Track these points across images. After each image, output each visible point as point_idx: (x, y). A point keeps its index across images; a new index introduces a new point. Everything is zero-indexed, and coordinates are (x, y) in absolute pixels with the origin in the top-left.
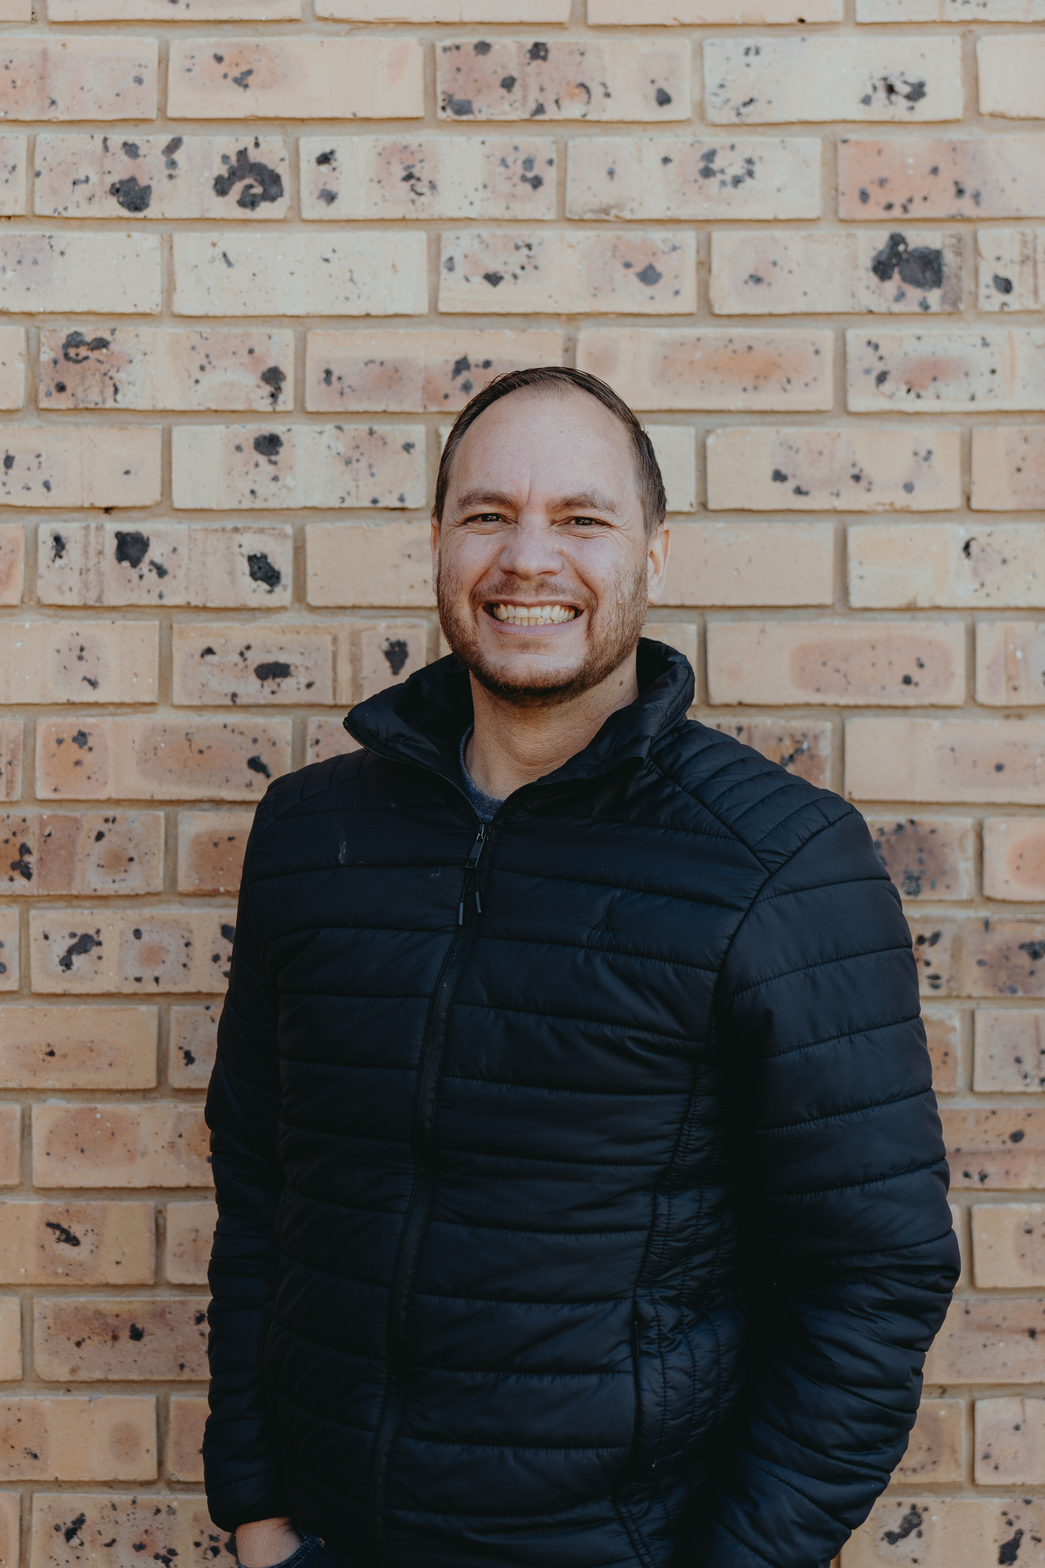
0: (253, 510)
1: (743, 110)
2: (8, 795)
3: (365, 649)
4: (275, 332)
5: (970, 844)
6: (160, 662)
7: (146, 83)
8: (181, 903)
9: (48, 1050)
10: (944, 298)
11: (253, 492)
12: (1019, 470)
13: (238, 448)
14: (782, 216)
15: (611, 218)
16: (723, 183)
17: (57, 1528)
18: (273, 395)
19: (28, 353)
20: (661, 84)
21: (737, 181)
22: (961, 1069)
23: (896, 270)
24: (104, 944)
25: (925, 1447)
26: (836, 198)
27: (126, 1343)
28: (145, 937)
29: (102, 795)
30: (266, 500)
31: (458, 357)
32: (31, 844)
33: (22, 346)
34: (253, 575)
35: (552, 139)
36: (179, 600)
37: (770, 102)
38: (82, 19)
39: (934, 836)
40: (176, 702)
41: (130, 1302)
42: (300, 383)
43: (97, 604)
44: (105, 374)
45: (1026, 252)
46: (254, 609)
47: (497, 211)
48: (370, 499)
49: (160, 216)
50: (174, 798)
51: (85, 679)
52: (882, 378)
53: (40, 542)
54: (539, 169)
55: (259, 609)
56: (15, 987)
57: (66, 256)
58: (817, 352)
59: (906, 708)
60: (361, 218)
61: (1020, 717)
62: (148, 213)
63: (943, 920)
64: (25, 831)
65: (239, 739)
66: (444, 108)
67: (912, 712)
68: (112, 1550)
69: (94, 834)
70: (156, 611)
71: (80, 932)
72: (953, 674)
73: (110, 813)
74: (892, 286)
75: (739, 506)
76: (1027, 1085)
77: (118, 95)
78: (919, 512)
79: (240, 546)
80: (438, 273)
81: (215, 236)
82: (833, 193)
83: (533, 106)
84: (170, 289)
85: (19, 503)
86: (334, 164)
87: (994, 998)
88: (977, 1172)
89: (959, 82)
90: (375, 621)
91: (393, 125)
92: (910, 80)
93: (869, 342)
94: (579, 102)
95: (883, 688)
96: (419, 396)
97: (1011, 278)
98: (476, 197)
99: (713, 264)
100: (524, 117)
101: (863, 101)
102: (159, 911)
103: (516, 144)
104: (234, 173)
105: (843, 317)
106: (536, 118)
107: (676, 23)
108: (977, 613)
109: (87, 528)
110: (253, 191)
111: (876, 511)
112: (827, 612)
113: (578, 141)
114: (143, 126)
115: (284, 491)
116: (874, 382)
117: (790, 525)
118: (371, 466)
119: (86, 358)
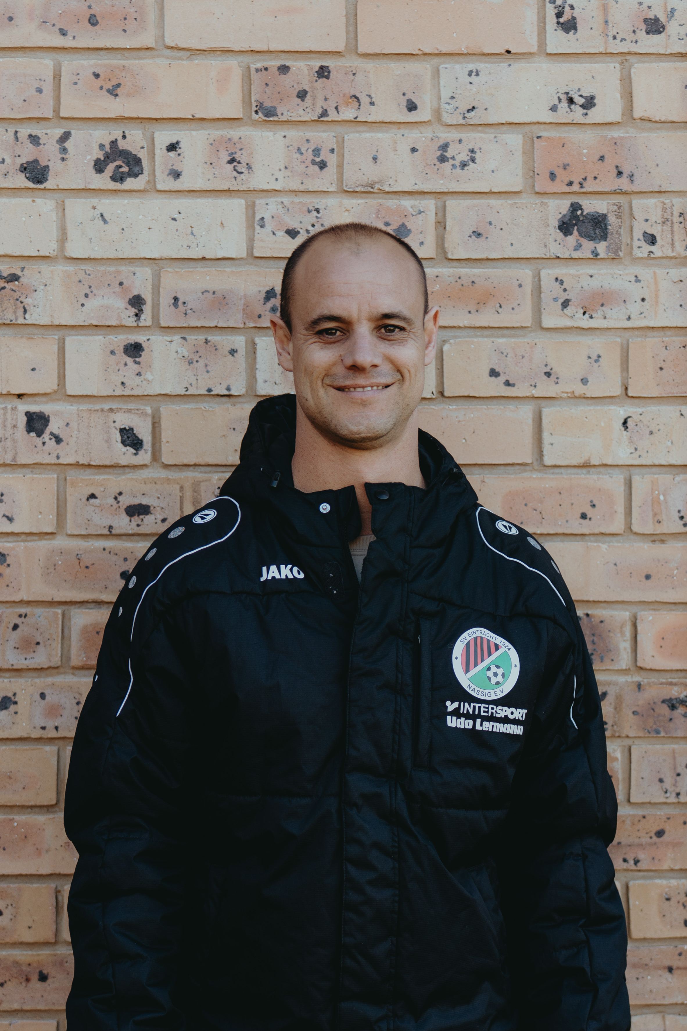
0: (122, 396)
1: (467, 115)
3: (203, 494)
4: (138, 270)
5: (628, 631)
6: (58, 503)
7: (45, 92)
8: (73, 674)
10: (608, 247)
11: (123, 383)
12: (661, 369)
13: (112, 352)
14: (494, 190)
15: (375, 190)
16: (454, 166)
18: (136, 315)
20: (409, 96)
21: (464, 165)
22: (621, 787)
23: (576, 228)
24: (19, 703)
26: (533, 177)
27: (35, 983)
28: (48, 698)
29: (17, 598)
30: (132, 389)
31: (268, 288)
34: (124, 443)
35: (334, 134)
36: (71, 460)
37: (486, 109)
39: (602, 625)
40: (69, 532)
41: (39, 955)
42: (156, 306)
43: (13, 463)
44: (17, 300)
45: (666, 216)
46: (124, 466)
47: (295, 185)
48: (207, 389)
49: (56, 188)
50: (68, 600)
51: (4, 516)
52: (566, 304)
54: (324, 155)
55: (127, 466)
58: (520, 286)
59: (582, 535)
60: (198, 189)
61: (663, 541)
62: (47, 185)
63: (611, 683)
65: (114, 558)
66: (256, 112)
67: (587, 538)
69: (11, 625)
70: (54, 467)
71: (2, 695)
72: (615, 511)
73: (23, 611)
74: (572, 240)
75: (466, 394)
76: (667, 798)
77: (25, 101)
78: (592, 398)
79: (114, 422)
80: (254, 229)
81: (95, 201)
82: (531, 174)
83: (319, 111)
84: (63, 239)
86: (179, 151)
87: (645, 737)
88: (633, 858)
89: (618, 96)
90: (210, 475)
91: (221, 124)
92: (584, 95)
93: (557, 279)
94: (352, 108)
95: (567, 521)
96: (240, 316)
97: (655, 234)
98: (279, 175)
99: (447, 223)
100: (313, 119)
101: (551, 109)
102: (59, 679)
103: (307, 137)
104: (108, 157)
105: (538, 261)
106: (322, 119)
107: (420, 52)
108: (631, 468)
109: (5, 409)
110: (122, 170)
111: (561, 397)
112: (528, 468)
113: (352, 136)
114: (43, 123)
115: (145, 382)
116: (560, 307)
117: (502, 407)
118: (206, 366)
119: (3, 288)
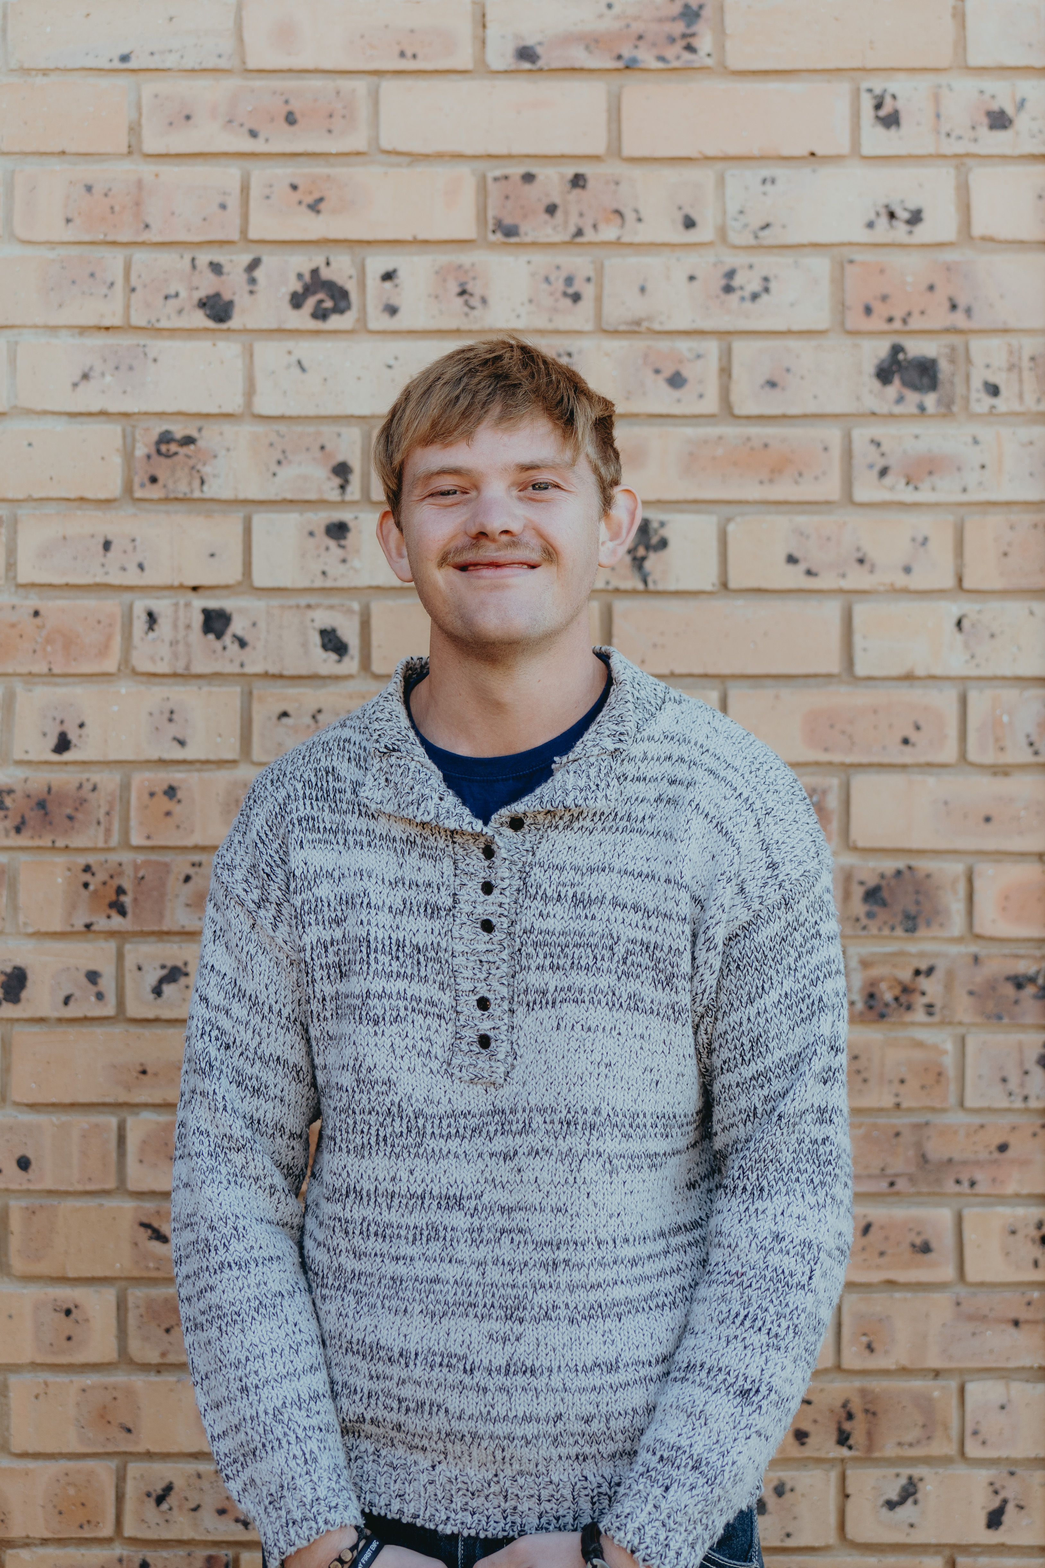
0: (323, 589)
1: (760, 234)
2: (106, 842)
4: (343, 430)
5: (962, 887)
6: (241, 724)
7: (229, 208)
9: (140, 1069)
10: (939, 401)
11: (324, 573)
12: (1005, 554)
13: (311, 534)
14: (795, 328)
15: (643, 328)
16: (743, 299)
17: (149, 1495)
18: (342, 487)
19: (125, 449)
20: (687, 210)
21: (755, 297)
22: (953, 1087)
23: (897, 376)
25: (920, 1423)
26: (843, 312)
29: (190, 842)
30: (335, 580)
32: (127, 885)
33: (119, 443)
34: (325, 647)
35: (590, 259)
36: (258, 669)
37: (784, 227)
38: (173, 152)
39: (929, 880)
40: (254, 759)
42: (366, 476)
43: (186, 672)
44: (193, 468)
45: (1012, 360)
46: (324, 677)
47: (542, 323)
49: (242, 327)
51: (175, 739)
52: (884, 472)
53: (135, 616)
54: (578, 286)
55: (329, 677)
56: (112, 1013)
57: (158, 363)
58: (826, 449)
59: (904, 767)
60: (420, 329)
61: (1006, 774)
62: (231, 324)
63: (937, 955)
64: (121, 874)
66: (494, 232)
67: (909, 769)
68: (197, 1514)
69: (182, 877)
70: (237, 678)
71: (170, 964)
72: (946, 736)
73: (196, 858)
74: (894, 389)
75: (756, 586)
76: (1011, 1102)
77: (205, 219)
78: (917, 592)
79: (313, 621)
81: (290, 344)
82: (840, 307)
83: (572, 229)
84: (250, 392)
85: (117, 582)
86: (396, 281)
87: (982, 1024)
88: (967, 1179)
89: (953, 208)
91: (450, 247)
92: (909, 207)
93: (872, 440)
94: (614, 226)
95: (884, 748)
97: (999, 383)
98: (522, 311)
99: (734, 371)
100: (565, 240)
101: (867, 226)
103: (558, 263)
104: (308, 289)
105: (849, 418)
106: (576, 240)
107: (701, 156)
108: (968, 681)
109: (176, 605)
110: (325, 305)
111: (878, 591)
112: (835, 680)
113: (614, 261)
114: (227, 247)
115: (351, 572)
116: (877, 476)
117: (802, 603)
119: (176, 454)
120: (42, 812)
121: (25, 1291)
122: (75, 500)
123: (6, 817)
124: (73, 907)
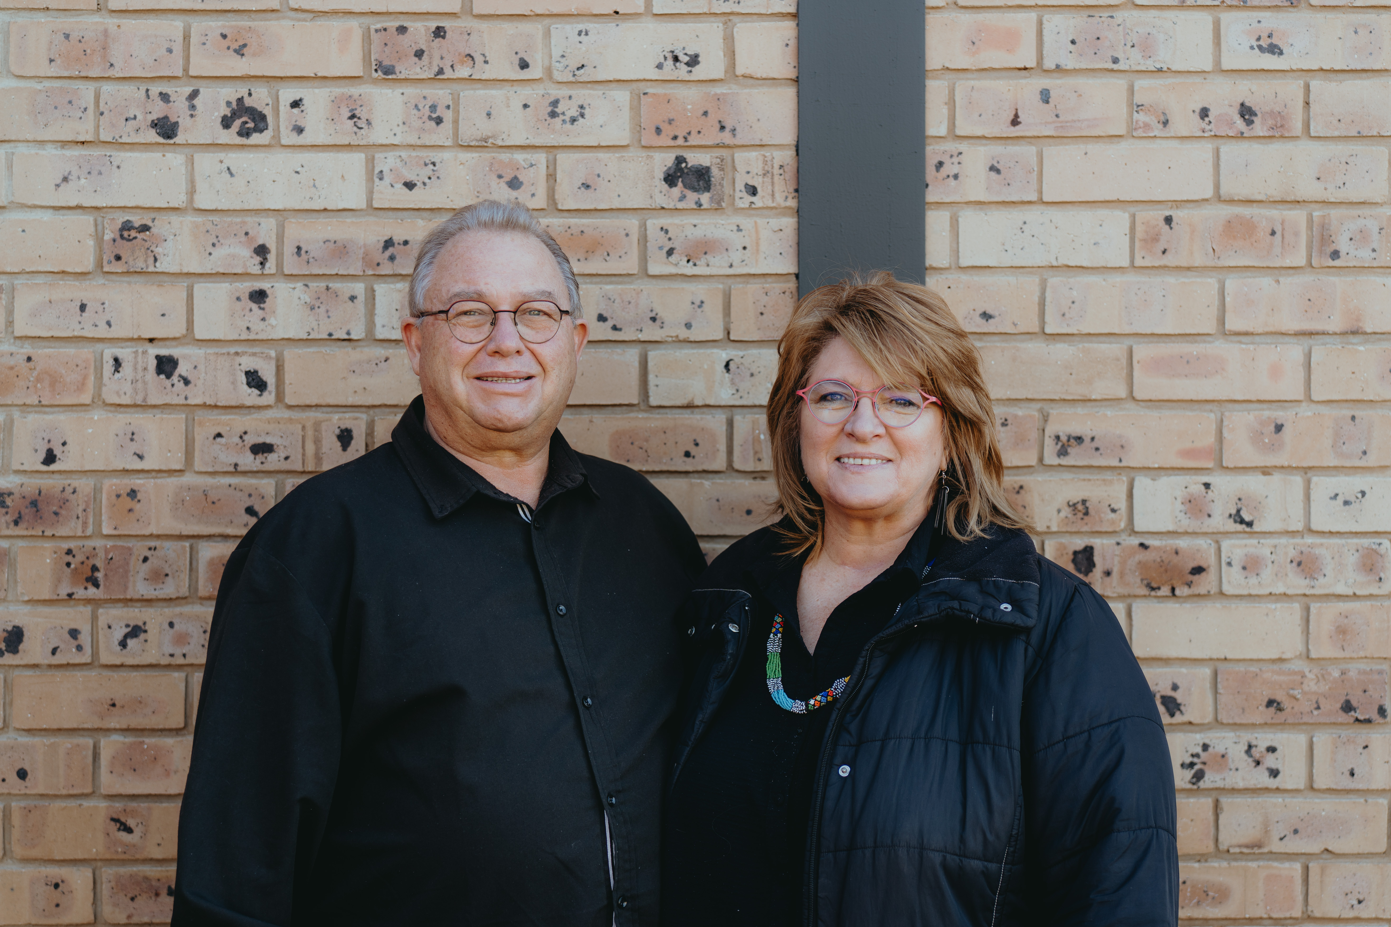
0: (248, 340)
1: (577, 73)
2: (83, 532)
3: (324, 433)
4: (263, 220)
6: (186, 442)
7: (174, 52)
8: (201, 604)
9: (111, 702)
10: (711, 198)
11: (248, 328)
12: (762, 314)
13: (238, 299)
14: (603, 144)
15: (489, 144)
16: (564, 121)
18: (261, 263)
19: (97, 234)
20: (522, 55)
21: (573, 120)
23: (680, 180)
24: (149, 632)
26: (639, 132)
27: (165, 898)
28: (177, 627)
29: (147, 532)
30: (257, 333)
31: (386, 238)
32: (99, 564)
33: (92, 229)
34: (249, 384)
35: (449, 91)
36: (198, 401)
37: (595, 67)
38: (131, 9)
40: (197, 469)
41: (167, 871)
42: (280, 255)
43: (143, 404)
44: (148, 249)
45: (766, 168)
46: (249, 407)
47: (413, 140)
48: (327, 333)
49: (185, 142)
50: (195, 534)
51: (135, 454)
52: (670, 252)
53: (104, 362)
54: (440, 112)
55: (253, 407)
56: (89, 660)
57: (121, 169)
58: (627, 235)
59: (687, 473)
60: (320, 144)
61: (763, 478)
62: (177, 140)
64: (95, 556)
65: (239, 494)
66: (376, 70)
67: (691, 475)
69: (141, 558)
70: (183, 408)
71: (132, 624)
72: (718, 450)
73: (152, 544)
74: (677, 191)
77: (155, 60)
78: (695, 342)
79: (240, 365)
80: (373, 182)
81: (222, 155)
82: (638, 128)
83: (436, 69)
84: (192, 192)
85: (90, 335)
86: (302, 108)
89: (722, 54)
90: (331, 415)
91: (343, 82)
92: (689, 53)
93: (662, 228)
94: (467, 67)
95: (672, 459)
96: (360, 264)
97: (756, 185)
98: (398, 130)
99: (558, 176)
100: (430, 77)
101: (657, 67)
102: (186, 609)
103: (424, 94)
104: (235, 114)
105: (644, 211)
106: (438, 77)
107: (532, 14)
108: (733, 409)
109: (136, 352)
110: (248, 126)
111: (666, 341)
112: (634, 408)
113: (467, 93)
114: (173, 81)
115: (269, 327)
116: (665, 255)
117: (609, 350)
118: (327, 311)
119: (135, 238)
120: (35, 509)
121: (23, 870)
122: (58, 273)
123: (7, 513)
124: (58, 581)
